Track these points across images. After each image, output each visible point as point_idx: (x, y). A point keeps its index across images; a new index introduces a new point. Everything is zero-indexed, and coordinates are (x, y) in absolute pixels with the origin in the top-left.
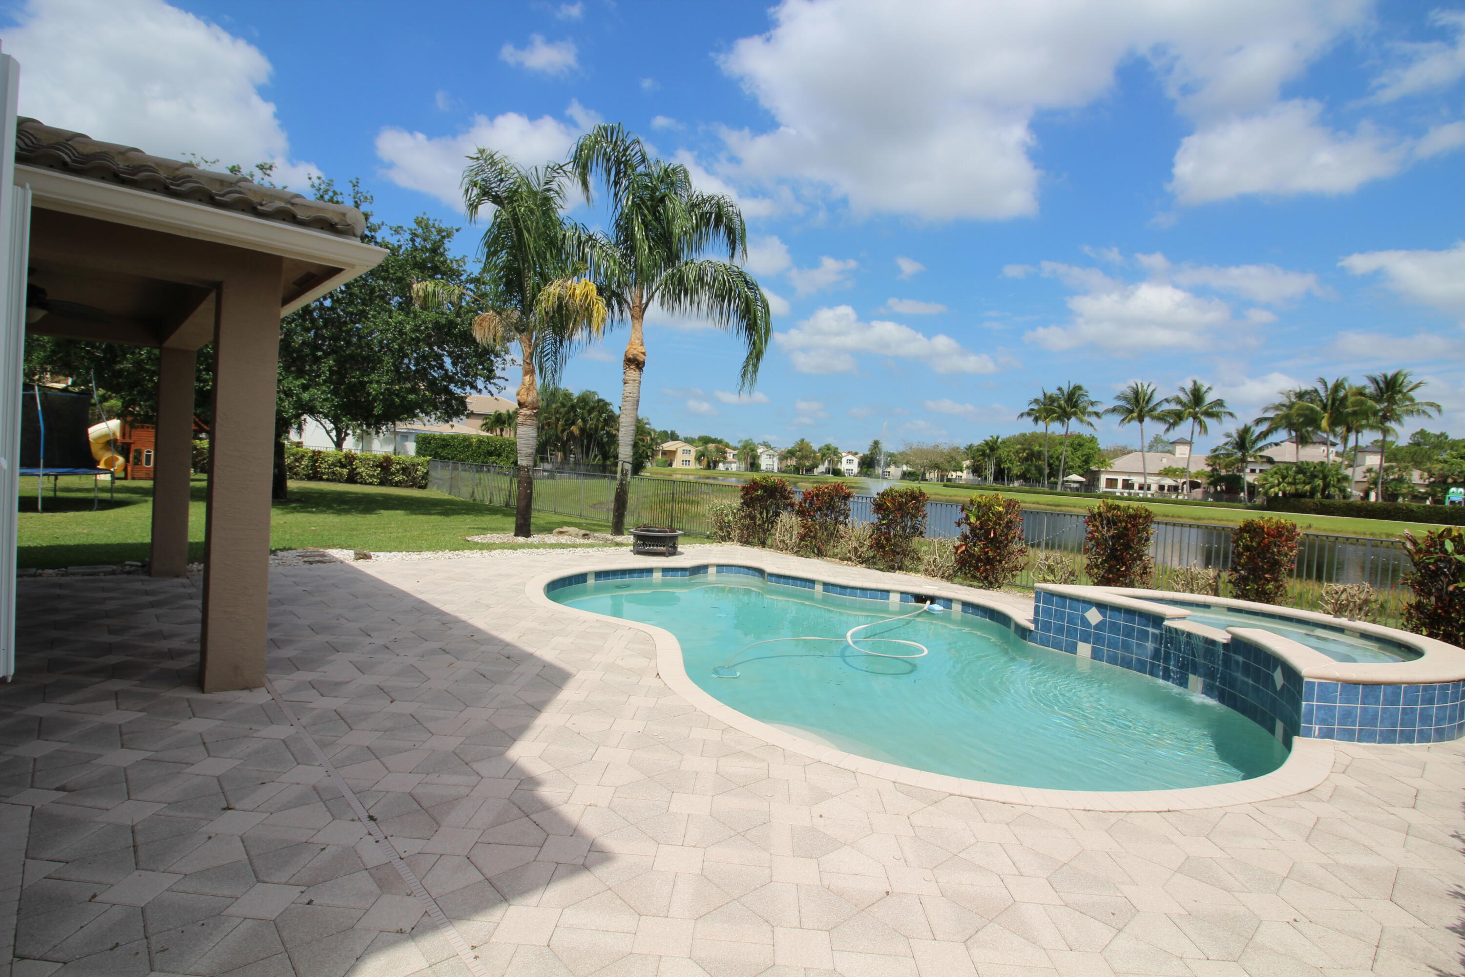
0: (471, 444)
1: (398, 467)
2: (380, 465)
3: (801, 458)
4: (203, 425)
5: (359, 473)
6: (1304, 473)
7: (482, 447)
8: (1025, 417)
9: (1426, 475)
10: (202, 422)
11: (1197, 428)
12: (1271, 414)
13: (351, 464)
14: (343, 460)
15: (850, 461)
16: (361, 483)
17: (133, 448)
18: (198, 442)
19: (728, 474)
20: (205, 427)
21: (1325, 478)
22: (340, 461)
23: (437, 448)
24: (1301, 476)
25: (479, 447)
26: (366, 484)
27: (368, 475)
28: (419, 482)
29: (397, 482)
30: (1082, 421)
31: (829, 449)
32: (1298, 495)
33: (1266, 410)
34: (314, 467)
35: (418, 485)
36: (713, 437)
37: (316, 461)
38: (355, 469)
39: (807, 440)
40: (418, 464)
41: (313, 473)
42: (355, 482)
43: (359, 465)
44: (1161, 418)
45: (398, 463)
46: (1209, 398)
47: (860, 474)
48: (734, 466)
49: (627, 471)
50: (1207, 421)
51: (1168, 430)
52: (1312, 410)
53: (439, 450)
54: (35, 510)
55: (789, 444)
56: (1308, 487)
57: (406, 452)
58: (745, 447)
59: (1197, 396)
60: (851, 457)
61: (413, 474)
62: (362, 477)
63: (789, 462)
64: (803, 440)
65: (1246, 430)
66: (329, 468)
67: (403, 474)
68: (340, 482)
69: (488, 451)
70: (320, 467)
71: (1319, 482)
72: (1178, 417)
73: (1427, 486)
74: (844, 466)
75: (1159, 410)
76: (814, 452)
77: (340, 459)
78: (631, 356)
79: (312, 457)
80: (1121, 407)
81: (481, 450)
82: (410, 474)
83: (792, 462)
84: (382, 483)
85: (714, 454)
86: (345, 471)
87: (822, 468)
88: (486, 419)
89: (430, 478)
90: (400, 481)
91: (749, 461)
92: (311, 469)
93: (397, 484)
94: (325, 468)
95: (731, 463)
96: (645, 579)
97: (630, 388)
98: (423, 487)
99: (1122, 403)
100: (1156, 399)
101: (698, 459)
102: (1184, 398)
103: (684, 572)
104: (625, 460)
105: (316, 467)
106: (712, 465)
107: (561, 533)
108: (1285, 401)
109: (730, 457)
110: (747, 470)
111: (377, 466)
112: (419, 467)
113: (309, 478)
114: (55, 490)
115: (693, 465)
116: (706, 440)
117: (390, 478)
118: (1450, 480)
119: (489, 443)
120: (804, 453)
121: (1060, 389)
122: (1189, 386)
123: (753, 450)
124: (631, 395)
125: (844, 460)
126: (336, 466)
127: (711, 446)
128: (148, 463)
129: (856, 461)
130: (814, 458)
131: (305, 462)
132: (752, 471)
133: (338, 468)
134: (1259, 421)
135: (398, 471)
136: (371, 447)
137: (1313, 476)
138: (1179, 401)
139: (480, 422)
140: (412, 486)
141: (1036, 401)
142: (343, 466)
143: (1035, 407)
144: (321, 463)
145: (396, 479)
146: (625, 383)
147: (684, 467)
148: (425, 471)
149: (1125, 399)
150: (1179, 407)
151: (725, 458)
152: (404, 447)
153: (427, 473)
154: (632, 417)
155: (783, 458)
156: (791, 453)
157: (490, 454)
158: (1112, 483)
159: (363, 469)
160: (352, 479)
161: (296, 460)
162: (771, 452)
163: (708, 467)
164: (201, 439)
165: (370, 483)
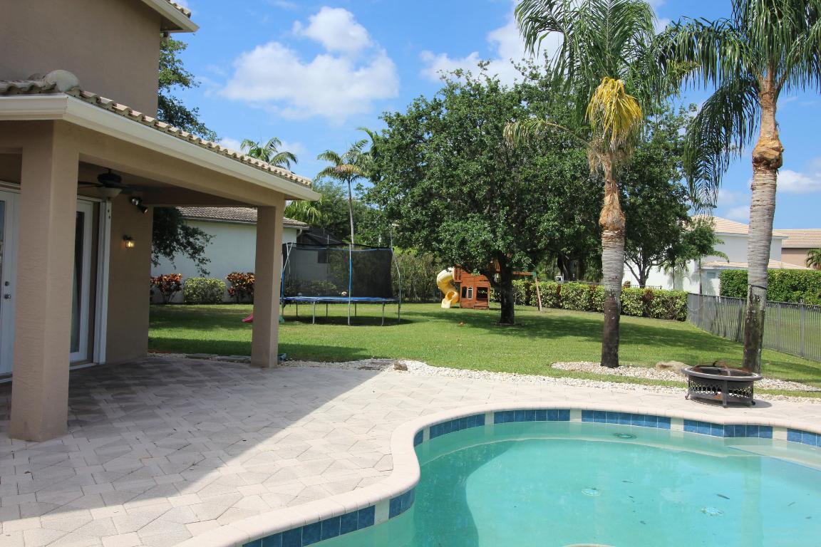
1: (659, 300)
2: (643, 298)
5: (625, 305)
7: (785, 281)
16: (628, 315)
17: (462, 286)
25: (782, 282)
26: (631, 315)
27: (633, 307)
28: (679, 315)
29: (657, 314)
34: (590, 300)
35: (678, 317)
37: (592, 295)
40: (677, 298)
43: (625, 298)
45: (659, 297)
49: (758, 297)
54: (346, 324)
57: (711, 289)
61: (672, 306)
62: (627, 309)
66: (603, 301)
67: (663, 307)
69: (792, 285)
78: (757, 156)
82: (669, 306)
84: (645, 315)
88: (813, 252)
89: (688, 311)
90: (661, 314)
93: (658, 316)
96: (658, 429)
97: (758, 194)
98: (682, 319)
103: (717, 430)
104: (754, 284)
107: (664, 367)
111: (641, 300)
112: (678, 300)
113: (587, 309)
114: (399, 314)
117: (652, 310)
119: (792, 277)
124: (759, 203)
128: (470, 296)
131: (584, 296)
135: (658, 304)
139: (804, 257)
140: (672, 318)
144: (596, 297)
145: (657, 311)
146: (753, 189)
148: (683, 304)
152: (710, 283)
153: (685, 306)
154: (761, 230)
157: (795, 289)
159: (628, 302)
161: (578, 294)
165: (635, 315)
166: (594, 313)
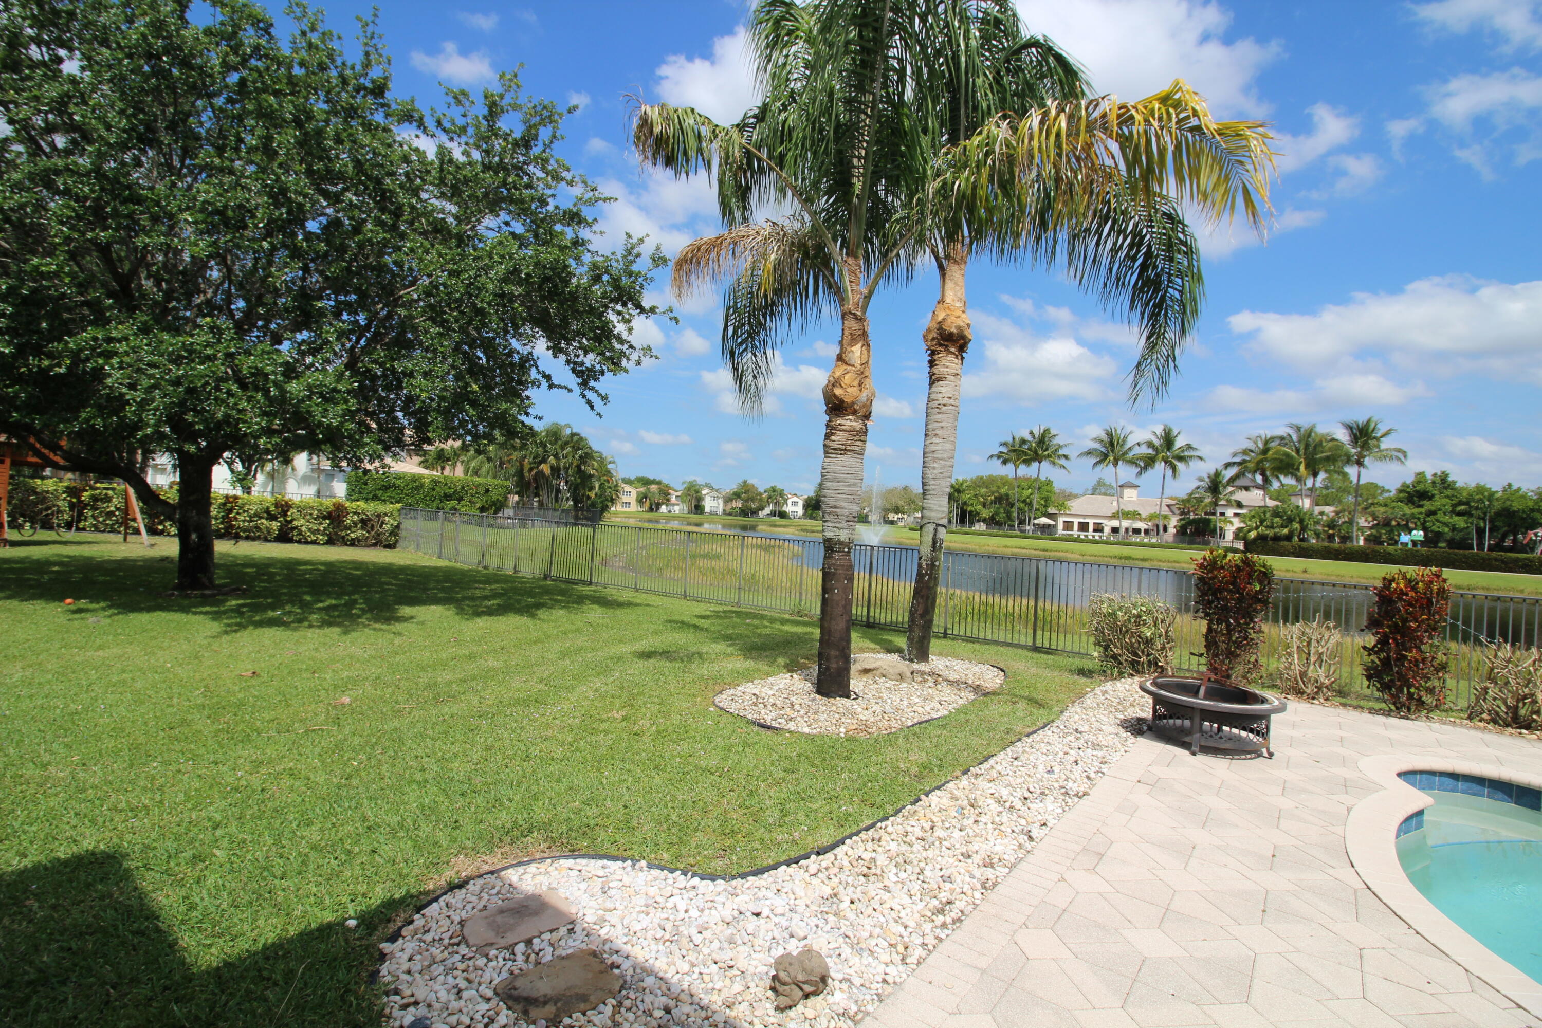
0: (422, 486)
1: (356, 518)
2: (329, 516)
3: (747, 501)
4: (46, 451)
5: (296, 528)
6: (1281, 517)
8: (995, 459)
9: (1370, 519)
10: (46, 447)
11: (1169, 472)
12: (1237, 459)
13: (285, 514)
14: (272, 508)
15: (794, 503)
16: (299, 542)
18: (39, 481)
19: (670, 517)
20: (52, 456)
21: (1301, 521)
22: (267, 511)
23: (376, 490)
24: (1277, 520)
26: (307, 543)
27: (310, 530)
28: (386, 540)
29: (353, 539)
30: (1054, 463)
31: (774, 491)
32: (1276, 538)
33: (1235, 455)
34: (226, 520)
35: (385, 543)
36: (652, 478)
37: (231, 511)
38: (291, 521)
39: (750, 481)
40: (386, 514)
41: (226, 528)
42: (290, 541)
43: (298, 515)
44: (1132, 462)
45: (355, 514)
46: (1179, 443)
47: (805, 515)
48: (677, 508)
49: (942, 541)
50: (1180, 466)
51: (1140, 474)
52: (1287, 455)
53: (380, 493)
55: (731, 487)
56: (1286, 531)
58: (689, 489)
59: (1168, 440)
60: (795, 499)
61: (377, 528)
62: (300, 534)
63: (734, 504)
64: (745, 482)
65: (1217, 474)
66: (251, 521)
67: (362, 528)
68: (266, 540)
70: (236, 519)
71: (1296, 526)
72: (1149, 462)
73: (1371, 528)
74: (789, 509)
75: (1131, 454)
76: (760, 494)
77: (268, 508)
79: (224, 504)
80: (1096, 450)
81: (435, 493)
82: (372, 527)
83: (738, 504)
84: (330, 542)
85: (657, 496)
86: (275, 525)
87: (767, 511)
89: (403, 533)
90: (358, 539)
91: (694, 503)
92: (222, 523)
93: (353, 543)
94: (244, 521)
95: (674, 505)
98: (390, 547)
99: (1097, 446)
100: (1130, 442)
101: (640, 501)
102: (1156, 442)
104: (940, 522)
105: (230, 520)
106: (654, 507)
108: (1251, 446)
109: (673, 499)
110: (690, 512)
111: (324, 518)
112: (387, 519)
113: (219, 535)
115: (634, 507)
116: (646, 482)
117: (343, 534)
118: (1394, 523)
120: (751, 495)
121: (1031, 433)
122: (1159, 430)
123: (697, 492)
125: (789, 502)
126: (261, 518)
127: (654, 488)
129: (801, 503)
130: (761, 500)
132: (696, 513)
133: (264, 521)
134: (1228, 465)
135: (355, 524)
136: (285, 488)
137: (1290, 520)
138: (1150, 444)
140: (375, 545)
141: (1005, 444)
142: (272, 518)
143: (1005, 450)
144: (238, 513)
145: (352, 536)
147: (624, 509)
148: (396, 523)
149: (1101, 441)
150: (1150, 451)
151: (668, 500)
152: (330, 488)
153: (398, 527)
155: (728, 500)
156: (737, 495)
158: (1068, 526)
159: (302, 522)
160: (284, 537)
162: (715, 494)
163: (651, 510)
164: (43, 478)
165: (314, 543)
166: (269, 545)
